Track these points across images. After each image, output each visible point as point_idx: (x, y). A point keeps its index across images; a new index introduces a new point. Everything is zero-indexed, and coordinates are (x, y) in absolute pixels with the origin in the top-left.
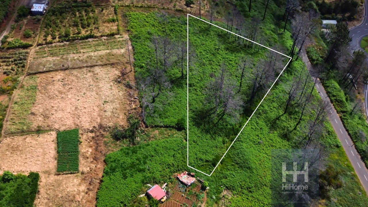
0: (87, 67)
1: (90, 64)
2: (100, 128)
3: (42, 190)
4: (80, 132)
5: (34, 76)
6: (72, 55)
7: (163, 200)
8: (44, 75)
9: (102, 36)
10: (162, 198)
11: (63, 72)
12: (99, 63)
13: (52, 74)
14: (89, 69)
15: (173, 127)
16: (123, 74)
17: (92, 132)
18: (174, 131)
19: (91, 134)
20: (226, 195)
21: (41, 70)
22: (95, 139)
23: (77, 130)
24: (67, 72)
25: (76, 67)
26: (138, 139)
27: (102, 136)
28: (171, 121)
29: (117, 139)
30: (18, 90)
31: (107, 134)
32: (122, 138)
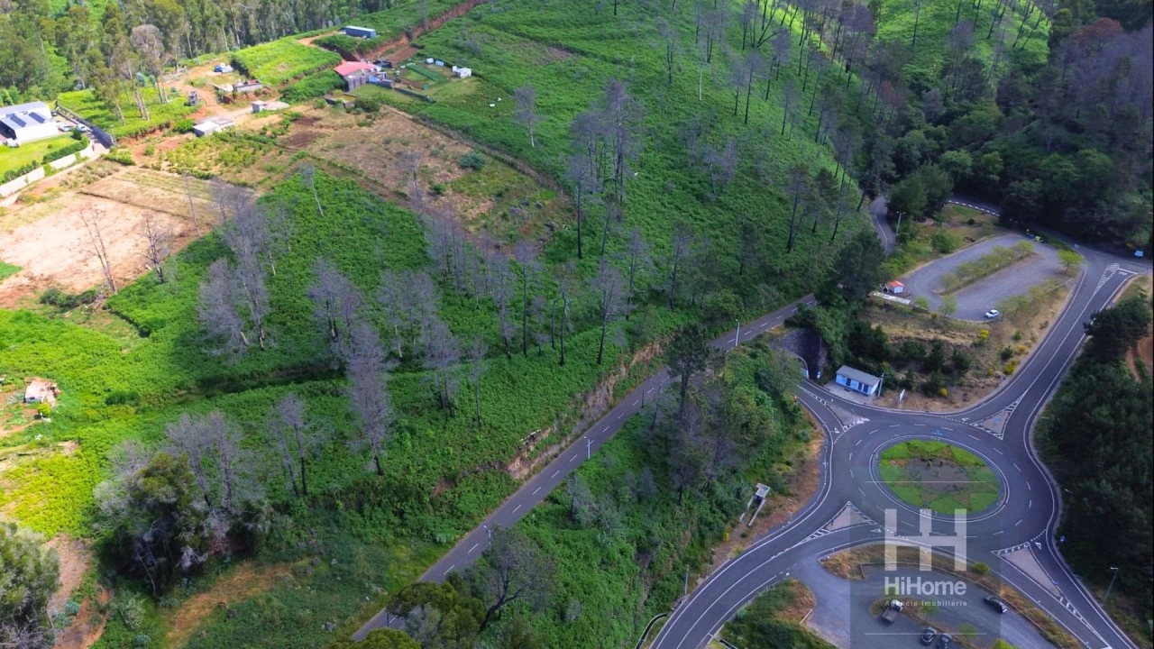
0: (153, 209)
1: (159, 207)
2: (47, 280)
4: (21, 273)
5: (82, 196)
6: (157, 190)
8: (94, 198)
9: (228, 182)
11: (116, 203)
12: (174, 211)
13: (102, 201)
14: (151, 212)
15: (136, 325)
16: (182, 235)
17: (32, 279)
18: (134, 333)
19: (26, 281)
20: (62, 448)
21: (96, 192)
22: (20, 288)
23: (20, 269)
24: (121, 206)
25: (140, 203)
26: (67, 314)
27: (34, 289)
28: (143, 315)
29: (43, 302)
30: (42, 204)
31: (43, 289)
32: (52, 303)
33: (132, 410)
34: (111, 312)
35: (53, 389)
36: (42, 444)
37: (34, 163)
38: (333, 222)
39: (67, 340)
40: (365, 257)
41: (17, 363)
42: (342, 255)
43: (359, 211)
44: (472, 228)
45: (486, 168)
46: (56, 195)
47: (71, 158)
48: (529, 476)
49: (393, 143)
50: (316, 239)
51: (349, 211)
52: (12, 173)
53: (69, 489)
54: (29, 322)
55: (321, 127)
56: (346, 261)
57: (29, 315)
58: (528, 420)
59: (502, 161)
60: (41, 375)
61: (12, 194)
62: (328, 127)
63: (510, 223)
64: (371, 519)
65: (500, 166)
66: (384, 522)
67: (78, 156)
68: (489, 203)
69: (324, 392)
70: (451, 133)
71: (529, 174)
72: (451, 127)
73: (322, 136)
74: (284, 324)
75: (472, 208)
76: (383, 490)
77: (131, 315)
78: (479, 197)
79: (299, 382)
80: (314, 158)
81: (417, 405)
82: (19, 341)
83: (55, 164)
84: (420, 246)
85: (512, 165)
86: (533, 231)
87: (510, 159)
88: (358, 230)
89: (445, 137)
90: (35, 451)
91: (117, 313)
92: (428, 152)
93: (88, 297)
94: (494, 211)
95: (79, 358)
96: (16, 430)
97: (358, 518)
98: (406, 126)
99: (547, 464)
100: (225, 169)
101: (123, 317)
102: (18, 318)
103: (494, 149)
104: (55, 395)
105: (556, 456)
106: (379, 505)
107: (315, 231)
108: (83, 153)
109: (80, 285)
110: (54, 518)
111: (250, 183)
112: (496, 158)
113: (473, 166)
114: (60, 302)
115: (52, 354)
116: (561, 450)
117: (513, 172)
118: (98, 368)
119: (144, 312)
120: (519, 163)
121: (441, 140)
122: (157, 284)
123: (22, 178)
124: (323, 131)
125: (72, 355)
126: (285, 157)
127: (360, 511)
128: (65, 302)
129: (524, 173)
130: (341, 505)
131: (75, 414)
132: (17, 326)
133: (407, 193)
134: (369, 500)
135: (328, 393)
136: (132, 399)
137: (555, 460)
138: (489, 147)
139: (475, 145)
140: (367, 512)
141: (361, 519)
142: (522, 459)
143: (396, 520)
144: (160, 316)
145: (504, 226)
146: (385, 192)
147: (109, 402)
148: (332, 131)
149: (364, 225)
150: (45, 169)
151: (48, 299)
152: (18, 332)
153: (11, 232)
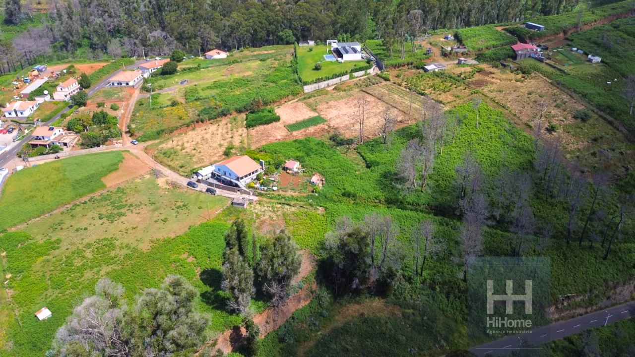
0: (391, 105)
1: (395, 105)
2: (335, 129)
3: (270, 125)
4: (326, 123)
5: (362, 92)
6: (396, 96)
7: (288, 171)
8: (366, 94)
9: (433, 99)
10: (290, 170)
11: (375, 99)
12: (401, 108)
13: (370, 96)
14: (390, 107)
15: (366, 161)
16: (401, 122)
17: (329, 127)
18: (364, 165)
19: (326, 127)
20: (318, 209)
21: (368, 92)
22: (323, 130)
23: (326, 121)
24: (377, 100)
25: (386, 101)
26: (339, 148)
27: (328, 132)
28: (370, 157)
29: (331, 139)
30: (344, 92)
31: (332, 133)
32: (334, 141)
33: (352, 202)
34: (357, 152)
35: (323, 181)
36: (311, 205)
37: (346, 72)
38: (482, 133)
39: (335, 160)
40: (494, 157)
41: (312, 165)
42: (481, 152)
43: (499, 130)
44: (568, 156)
45: (591, 121)
46: (351, 89)
47: (362, 73)
48: (558, 320)
49: (533, 95)
50: (469, 140)
51: (494, 129)
52: (336, 75)
53: (315, 229)
54: (322, 147)
55: (493, 78)
56: (483, 157)
57: (323, 143)
58: (568, 286)
59: (605, 119)
60: (319, 173)
61: (333, 85)
62: (497, 79)
63: (596, 159)
64: (452, 304)
65: (602, 121)
66: (459, 308)
67: (366, 72)
68: (586, 143)
69: (447, 225)
70: (574, 95)
71: (621, 131)
72: (575, 91)
73: (492, 83)
74: (438, 181)
75: (573, 143)
76: (464, 291)
77: (365, 156)
78: (580, 138)
79: (435, 215)
80: (483, 94)
81: (498, 250)
82: (316, 154)
83: (356, 74)
84: (530, 159)
85: (610, 123)
86: (613, 168)
87: (610, 119)
88: (496, 140)
89: (569, 97)
90: (307, 207)
91: (359, 153)
92: (554, 104)
93: (350, 142)
94: (588, 149)
95: (337, 170)
96: (303, 195)
97: (445, 300)
98: (545, 86)
99: (573, 317)
100: (433, 92)
101: (361, 156)
102: (318, 144)
103: (601, 110)
104: (323, 184)
105: (581, 315)
106: (459, 298)
107: (471, 136)
108: (369, 71)
109: (348, 135)
110: (306, 240)
111: (444, 102)
112: (601, 116)
113: (583, 118)
114: (338, 141)
115: (327, 164)
116: (586, 313)
117: (610, 127)
118: (344, 177)
119: (372, 156)
120: (616, 123)
121: (565, 97)
122: (381, 143)
123: (339, 79)
124: (494, 80)
125: (335, 168)
126: (467, 91)
127: (448, 297)
128: (340, 142)
129: (618, 129)
130: (438, 289)
131: (328, 196)
132: (317, 147)
133: (532, 125)
134: (454, 293)
135: (450, 226)
136: (354, 196)
137: (580, 317)
138: (598, 108)
139: (588, 105)
140: (451, 299)
141: (447, 301)
142: (557, 308)
143: (466, 311)
144: (378, 160)
145: (592, 160)
146: (520, 122)
147: (344, 195)
148: (499, 81)
149: (500, 138)
150: (350, 76)
151: (332, 139)
152: (316, 150)
153: (327, 103)
